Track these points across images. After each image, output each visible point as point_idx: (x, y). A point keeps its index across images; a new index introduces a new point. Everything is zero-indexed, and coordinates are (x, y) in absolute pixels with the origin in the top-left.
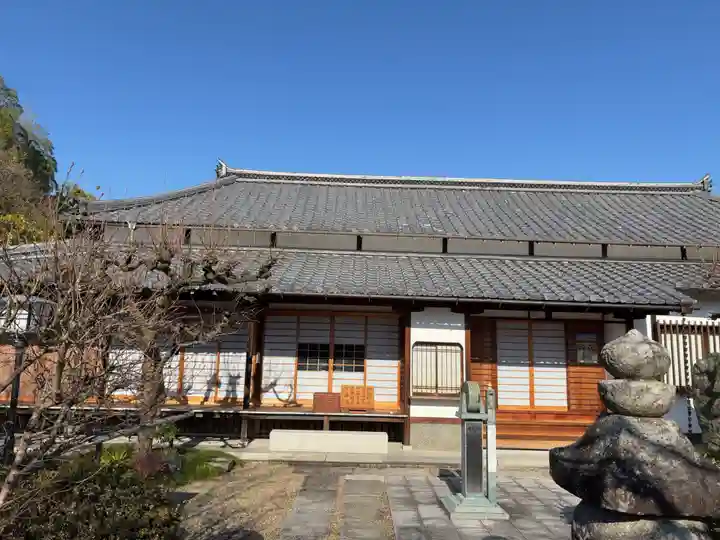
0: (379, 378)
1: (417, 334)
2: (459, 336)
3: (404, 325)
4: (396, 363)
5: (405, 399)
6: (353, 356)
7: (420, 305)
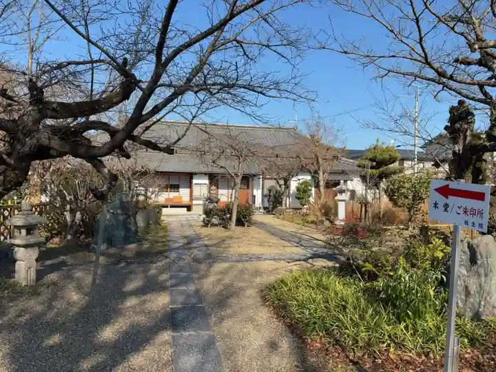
0: (184, 194)
1: (195, 181)
2: (207, 182)
3: (191, 178)
4: (189, 190)
5: (191, 199)
6: (175, 187)
7: (195, 174)
